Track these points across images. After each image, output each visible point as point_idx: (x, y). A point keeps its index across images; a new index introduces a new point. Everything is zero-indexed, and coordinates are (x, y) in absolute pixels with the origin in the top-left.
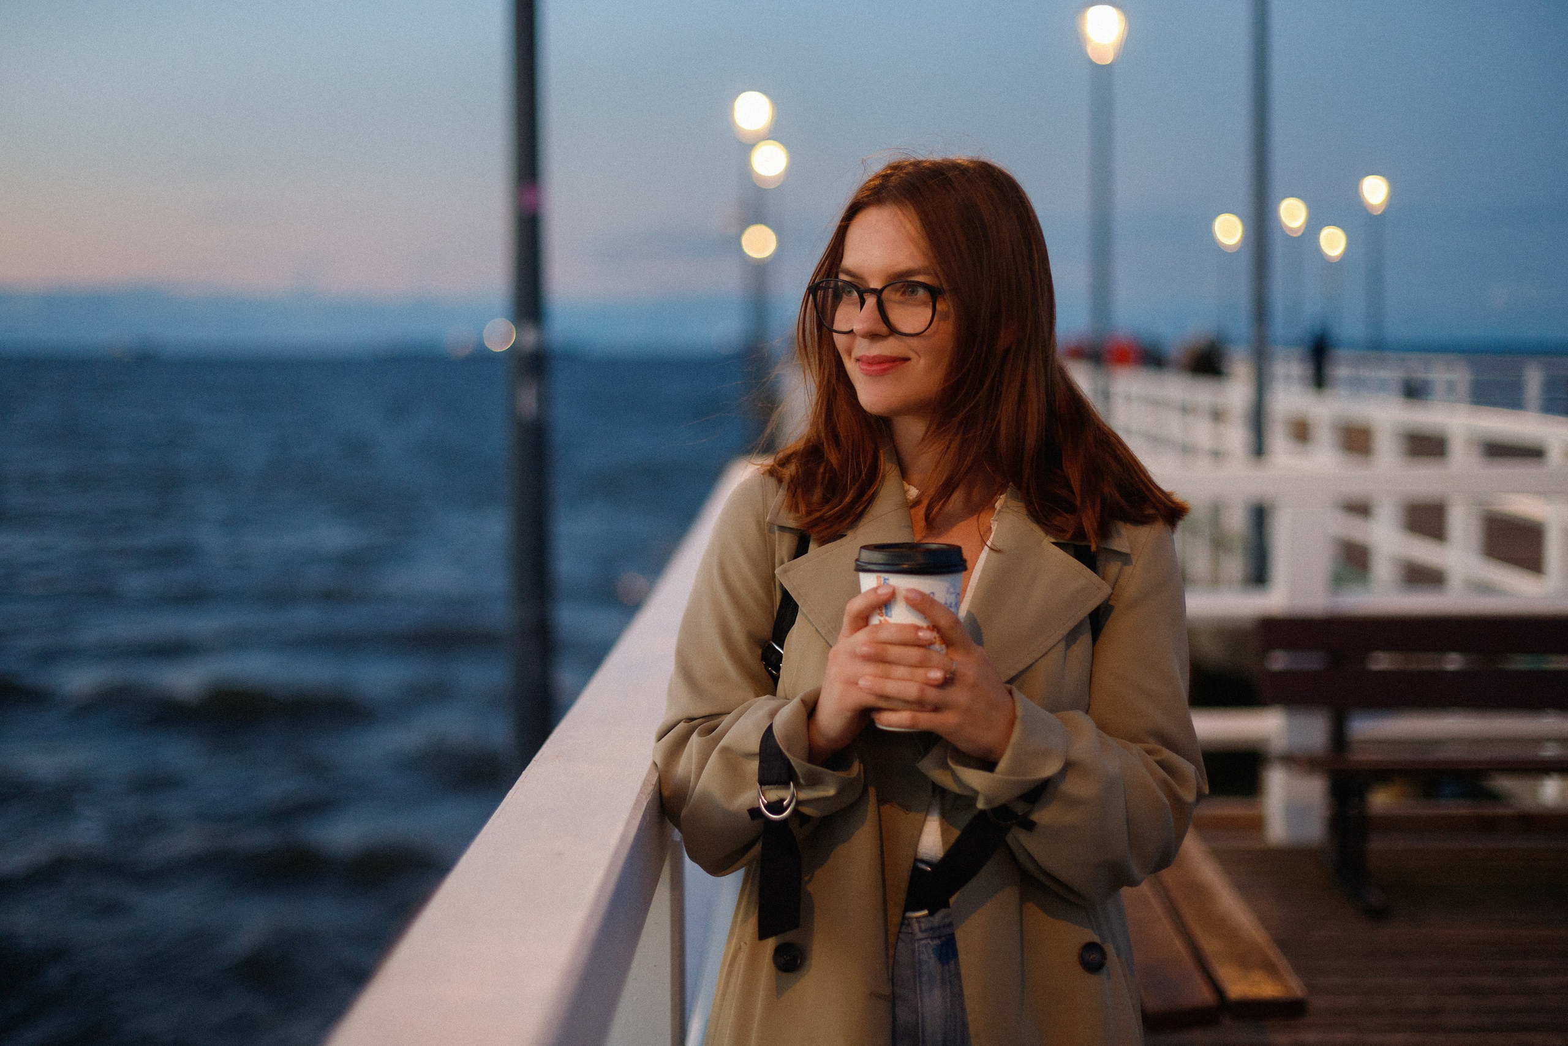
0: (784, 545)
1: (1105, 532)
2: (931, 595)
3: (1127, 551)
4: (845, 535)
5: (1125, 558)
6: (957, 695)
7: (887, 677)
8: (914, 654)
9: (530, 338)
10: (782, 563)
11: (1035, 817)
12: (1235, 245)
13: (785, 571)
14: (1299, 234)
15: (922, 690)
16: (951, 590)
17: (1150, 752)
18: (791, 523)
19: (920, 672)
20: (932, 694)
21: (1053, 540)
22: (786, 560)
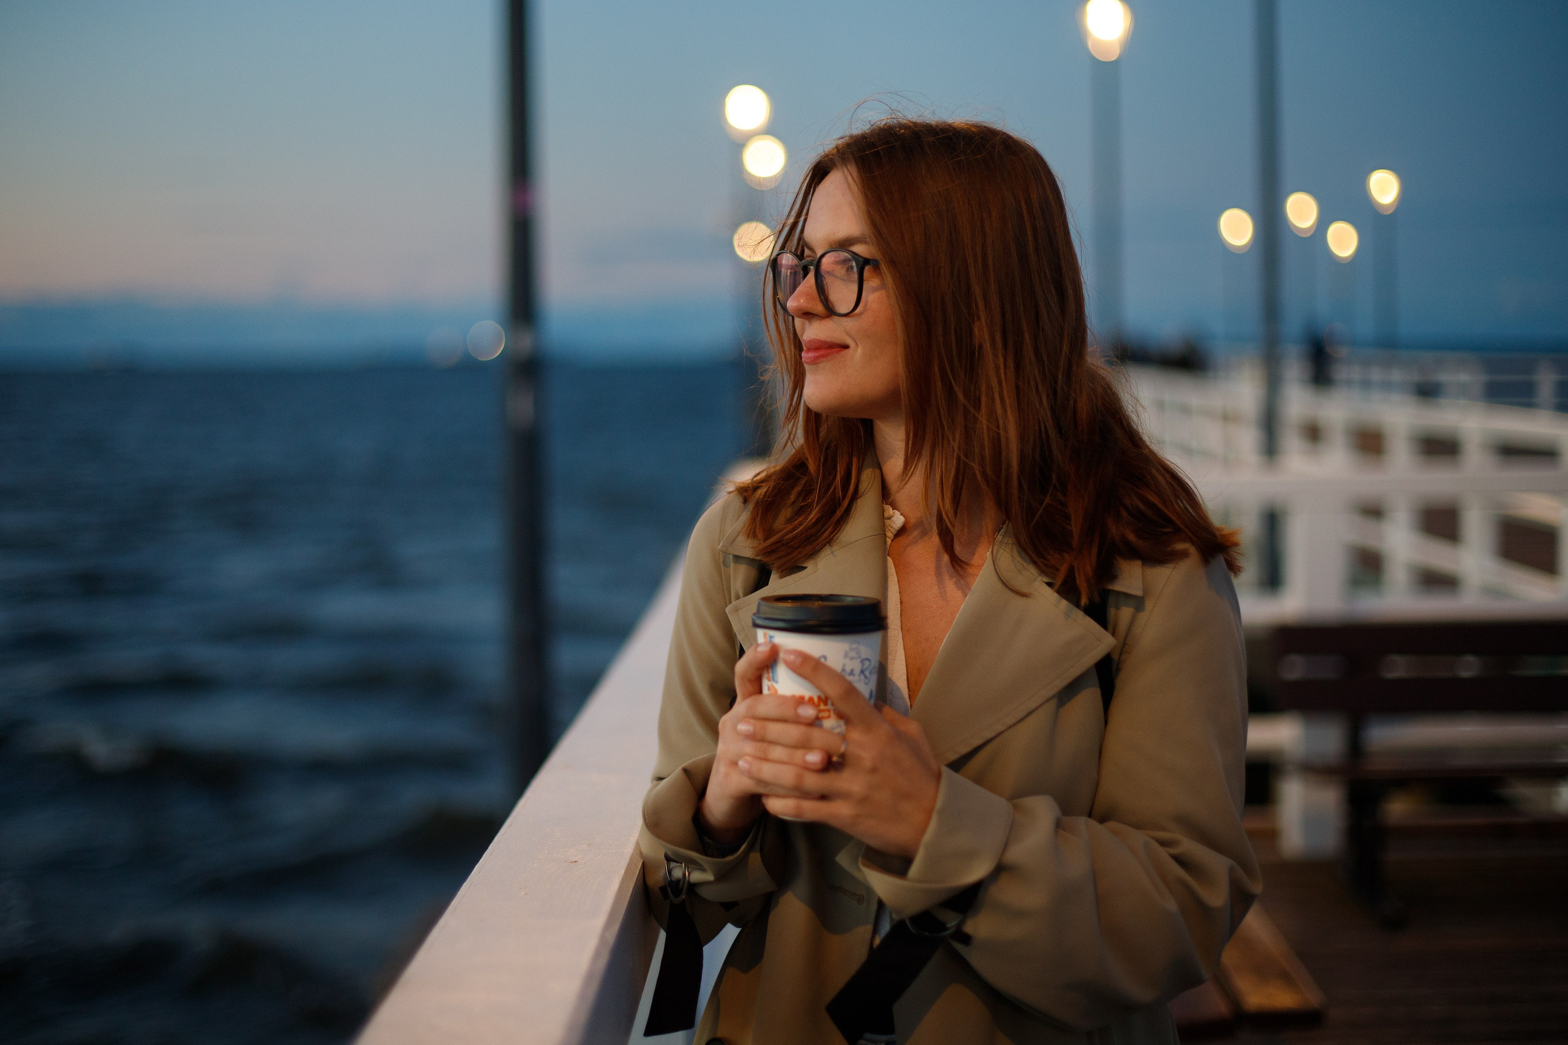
0: (740, 576)
1: (1106, 572)
2: (823, 660)
3: (1139, 593)
4: (806, 568)
5: (1138, 603)
6: (849, 782)
7: (766, 759)
8: (793, 732)
9: (526, 343)
10: (738, 598)
11: (969, 928)
12: (1245, 246)
13: (736, 610)
14: (1309, 235)
15: (800, 777)
16: (853, 654)
17: (1164, 843)
18: (748, 553)
19: (799, 753)
20: (813, 782)
21: (1046, 580)
22: (741, 594)
